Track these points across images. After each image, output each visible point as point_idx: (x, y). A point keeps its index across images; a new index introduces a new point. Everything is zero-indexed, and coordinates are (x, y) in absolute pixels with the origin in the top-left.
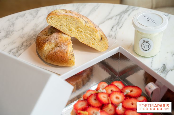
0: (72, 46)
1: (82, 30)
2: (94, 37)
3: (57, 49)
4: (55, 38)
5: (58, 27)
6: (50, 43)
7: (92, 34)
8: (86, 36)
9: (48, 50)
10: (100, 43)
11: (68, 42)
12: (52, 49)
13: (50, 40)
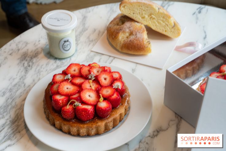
0: (146, 34)
1: (155, 17)
2: (167, 23)
3: (132, 38)
4: (129, 27)
5: (131, 16)
6: (124, 32)
7: (165, 20)
8: (159, 23)
9: (123, 40)
10: (173, 30)
11: (142, 29)
12: (127, 37)
13: (124, 29)
